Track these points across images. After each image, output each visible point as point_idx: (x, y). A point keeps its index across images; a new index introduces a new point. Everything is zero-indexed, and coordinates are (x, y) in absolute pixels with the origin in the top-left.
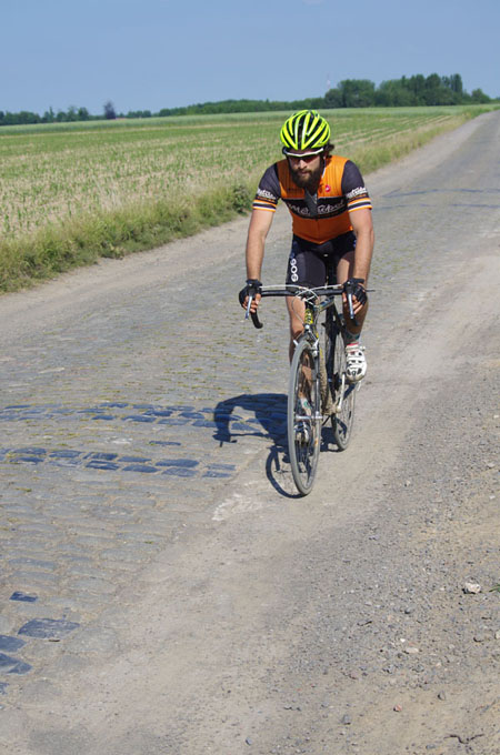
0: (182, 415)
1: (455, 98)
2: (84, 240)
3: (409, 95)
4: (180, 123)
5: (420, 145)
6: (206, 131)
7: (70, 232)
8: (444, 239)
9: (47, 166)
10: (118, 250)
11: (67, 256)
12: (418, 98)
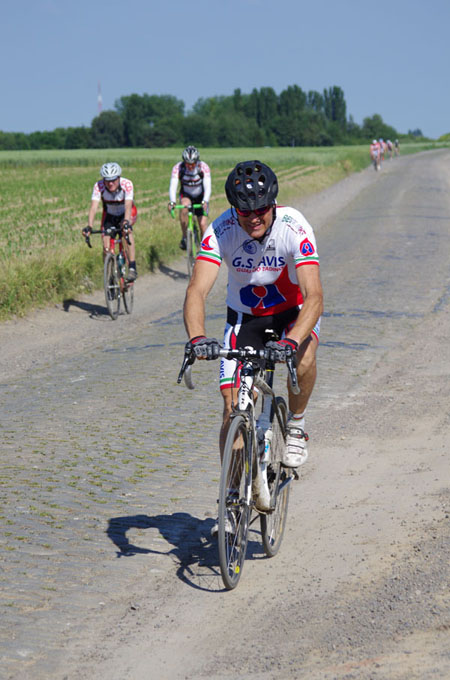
1: (331, 132)
3: (246, 124)
12: (262, 132)
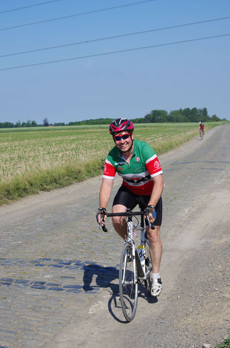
0: (76, 264)
1: (204, 119)
2: (33, 183)
3: (183, 117)
4: (78, 129)
5: (187, 140)
6: (90, 132)
7: (27, 179)
8: (198, 184)
9: (17, 148)
10: (48, 187)
11: (25, 190)
12: (187, 119)
